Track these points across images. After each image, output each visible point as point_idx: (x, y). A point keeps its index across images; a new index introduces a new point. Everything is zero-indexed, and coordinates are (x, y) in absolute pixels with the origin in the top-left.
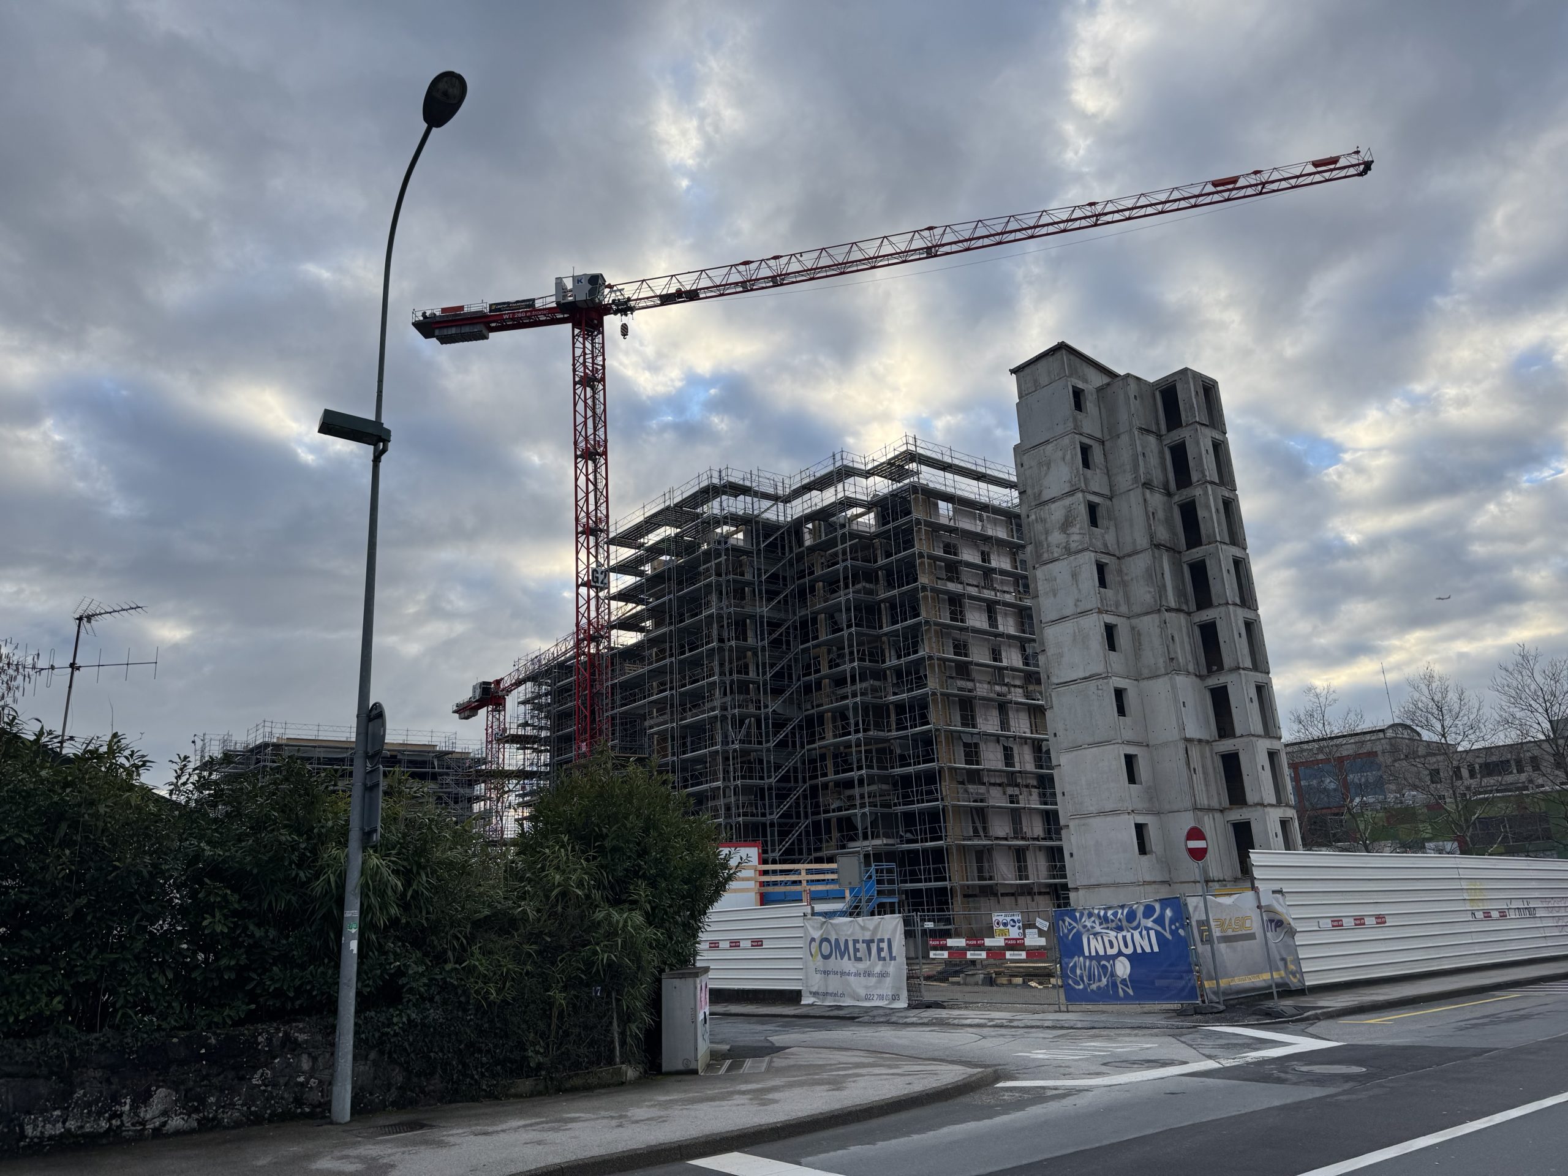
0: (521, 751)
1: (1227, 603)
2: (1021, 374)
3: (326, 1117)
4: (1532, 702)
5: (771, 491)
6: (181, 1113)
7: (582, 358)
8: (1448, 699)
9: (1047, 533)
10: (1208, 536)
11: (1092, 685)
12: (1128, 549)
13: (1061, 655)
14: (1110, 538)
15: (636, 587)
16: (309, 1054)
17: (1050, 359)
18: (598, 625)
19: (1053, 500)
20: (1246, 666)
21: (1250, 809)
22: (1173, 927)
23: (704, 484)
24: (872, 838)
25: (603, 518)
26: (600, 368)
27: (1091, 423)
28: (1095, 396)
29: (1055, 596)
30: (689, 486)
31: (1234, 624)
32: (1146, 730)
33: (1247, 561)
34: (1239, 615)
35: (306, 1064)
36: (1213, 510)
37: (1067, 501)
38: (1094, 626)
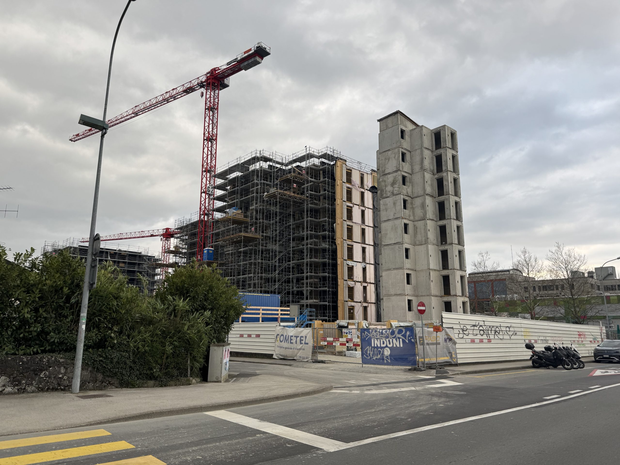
0: (175, 257)
1: (451, 218)
2: (381, 122)
3: (70, 391)
4: (561, 264)
5: (280, 161)
6: (11, 386)
7: (209, 99)
8: (531, 261)
9: (386, 186)
10: (446, 192)
11: (397, 246)
12: (415, 195)
13: (387, 234)
14: (409, 190)
15: (224, 195)
16: (64, 367)
17: (393, 117)
18: (209, 209)
19: (389, 174)
20: (455, 243)
21: (451, 297)
22: (409, 338)
23: (253, 156)
24: (310, 299)
25: (214, 166)
26: (216, 104)
27: (406, 144)
28: (409, 133)
29: (386, 211)
30: (247, 156)
31: (452, 227)
32: (416, 265)
33: (460, 203)
34: (455, 223)
35: (63, 371)
36: (450, 182)
37: (395, 174)
38: (400, 223)
